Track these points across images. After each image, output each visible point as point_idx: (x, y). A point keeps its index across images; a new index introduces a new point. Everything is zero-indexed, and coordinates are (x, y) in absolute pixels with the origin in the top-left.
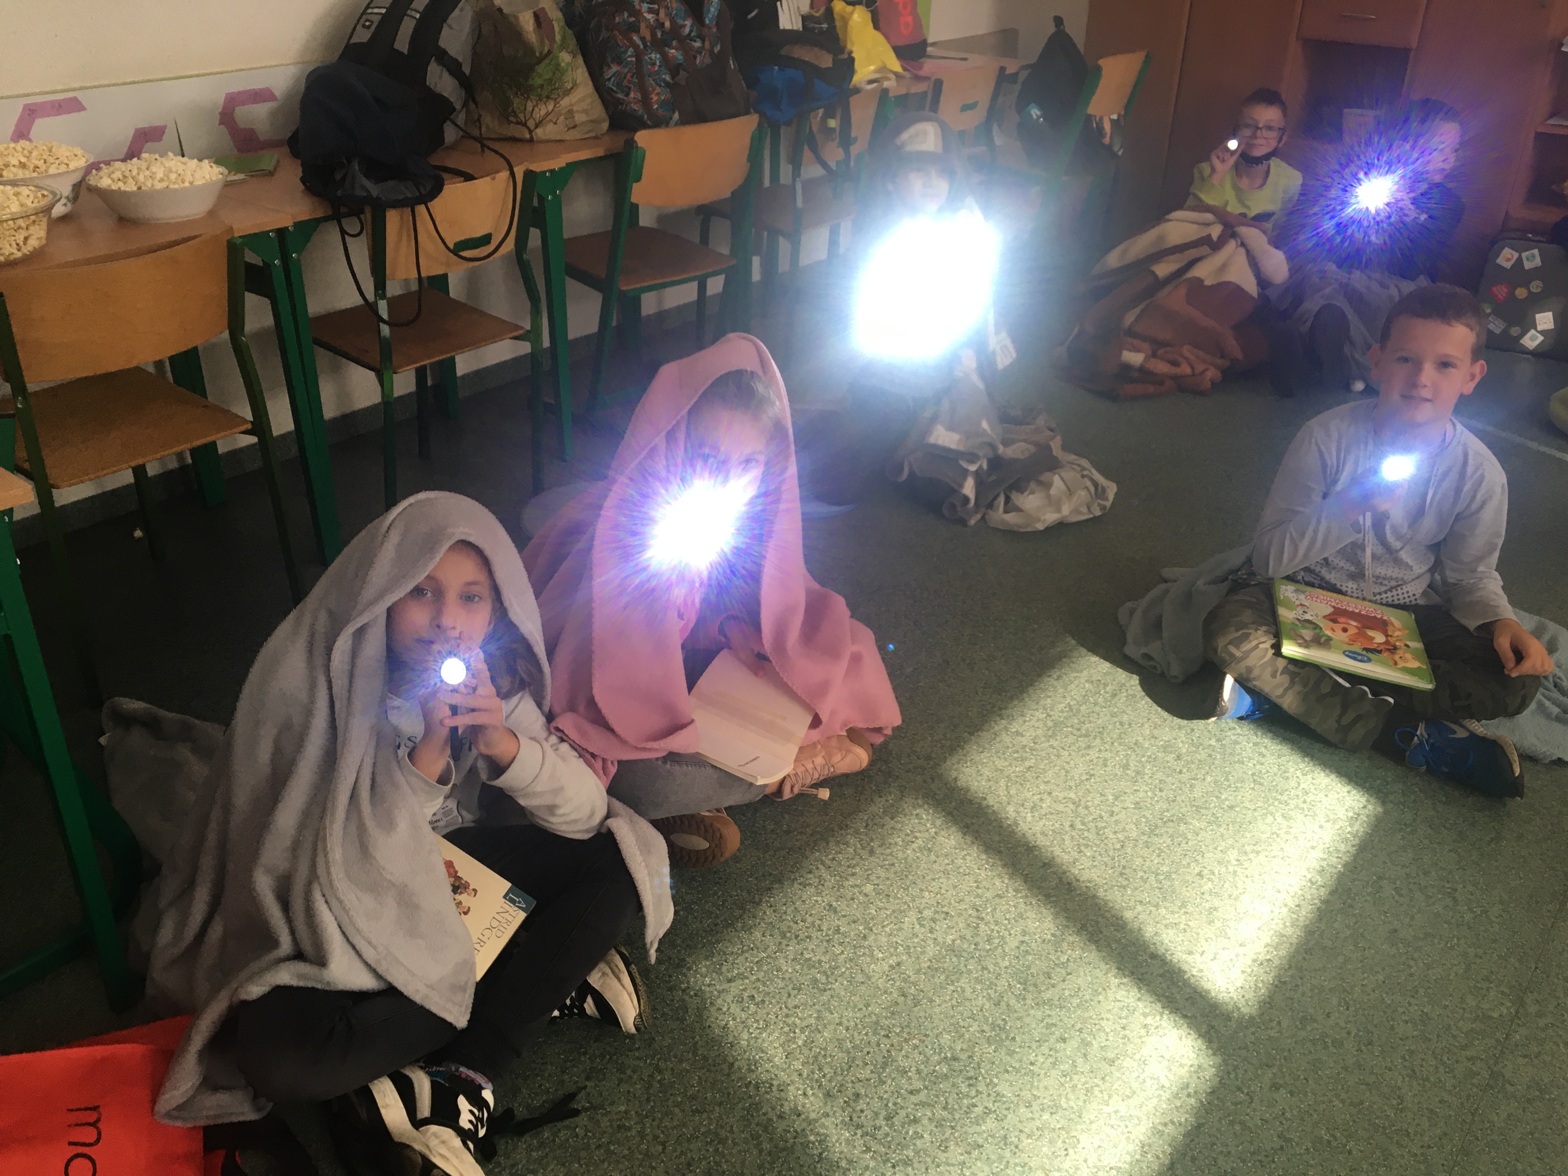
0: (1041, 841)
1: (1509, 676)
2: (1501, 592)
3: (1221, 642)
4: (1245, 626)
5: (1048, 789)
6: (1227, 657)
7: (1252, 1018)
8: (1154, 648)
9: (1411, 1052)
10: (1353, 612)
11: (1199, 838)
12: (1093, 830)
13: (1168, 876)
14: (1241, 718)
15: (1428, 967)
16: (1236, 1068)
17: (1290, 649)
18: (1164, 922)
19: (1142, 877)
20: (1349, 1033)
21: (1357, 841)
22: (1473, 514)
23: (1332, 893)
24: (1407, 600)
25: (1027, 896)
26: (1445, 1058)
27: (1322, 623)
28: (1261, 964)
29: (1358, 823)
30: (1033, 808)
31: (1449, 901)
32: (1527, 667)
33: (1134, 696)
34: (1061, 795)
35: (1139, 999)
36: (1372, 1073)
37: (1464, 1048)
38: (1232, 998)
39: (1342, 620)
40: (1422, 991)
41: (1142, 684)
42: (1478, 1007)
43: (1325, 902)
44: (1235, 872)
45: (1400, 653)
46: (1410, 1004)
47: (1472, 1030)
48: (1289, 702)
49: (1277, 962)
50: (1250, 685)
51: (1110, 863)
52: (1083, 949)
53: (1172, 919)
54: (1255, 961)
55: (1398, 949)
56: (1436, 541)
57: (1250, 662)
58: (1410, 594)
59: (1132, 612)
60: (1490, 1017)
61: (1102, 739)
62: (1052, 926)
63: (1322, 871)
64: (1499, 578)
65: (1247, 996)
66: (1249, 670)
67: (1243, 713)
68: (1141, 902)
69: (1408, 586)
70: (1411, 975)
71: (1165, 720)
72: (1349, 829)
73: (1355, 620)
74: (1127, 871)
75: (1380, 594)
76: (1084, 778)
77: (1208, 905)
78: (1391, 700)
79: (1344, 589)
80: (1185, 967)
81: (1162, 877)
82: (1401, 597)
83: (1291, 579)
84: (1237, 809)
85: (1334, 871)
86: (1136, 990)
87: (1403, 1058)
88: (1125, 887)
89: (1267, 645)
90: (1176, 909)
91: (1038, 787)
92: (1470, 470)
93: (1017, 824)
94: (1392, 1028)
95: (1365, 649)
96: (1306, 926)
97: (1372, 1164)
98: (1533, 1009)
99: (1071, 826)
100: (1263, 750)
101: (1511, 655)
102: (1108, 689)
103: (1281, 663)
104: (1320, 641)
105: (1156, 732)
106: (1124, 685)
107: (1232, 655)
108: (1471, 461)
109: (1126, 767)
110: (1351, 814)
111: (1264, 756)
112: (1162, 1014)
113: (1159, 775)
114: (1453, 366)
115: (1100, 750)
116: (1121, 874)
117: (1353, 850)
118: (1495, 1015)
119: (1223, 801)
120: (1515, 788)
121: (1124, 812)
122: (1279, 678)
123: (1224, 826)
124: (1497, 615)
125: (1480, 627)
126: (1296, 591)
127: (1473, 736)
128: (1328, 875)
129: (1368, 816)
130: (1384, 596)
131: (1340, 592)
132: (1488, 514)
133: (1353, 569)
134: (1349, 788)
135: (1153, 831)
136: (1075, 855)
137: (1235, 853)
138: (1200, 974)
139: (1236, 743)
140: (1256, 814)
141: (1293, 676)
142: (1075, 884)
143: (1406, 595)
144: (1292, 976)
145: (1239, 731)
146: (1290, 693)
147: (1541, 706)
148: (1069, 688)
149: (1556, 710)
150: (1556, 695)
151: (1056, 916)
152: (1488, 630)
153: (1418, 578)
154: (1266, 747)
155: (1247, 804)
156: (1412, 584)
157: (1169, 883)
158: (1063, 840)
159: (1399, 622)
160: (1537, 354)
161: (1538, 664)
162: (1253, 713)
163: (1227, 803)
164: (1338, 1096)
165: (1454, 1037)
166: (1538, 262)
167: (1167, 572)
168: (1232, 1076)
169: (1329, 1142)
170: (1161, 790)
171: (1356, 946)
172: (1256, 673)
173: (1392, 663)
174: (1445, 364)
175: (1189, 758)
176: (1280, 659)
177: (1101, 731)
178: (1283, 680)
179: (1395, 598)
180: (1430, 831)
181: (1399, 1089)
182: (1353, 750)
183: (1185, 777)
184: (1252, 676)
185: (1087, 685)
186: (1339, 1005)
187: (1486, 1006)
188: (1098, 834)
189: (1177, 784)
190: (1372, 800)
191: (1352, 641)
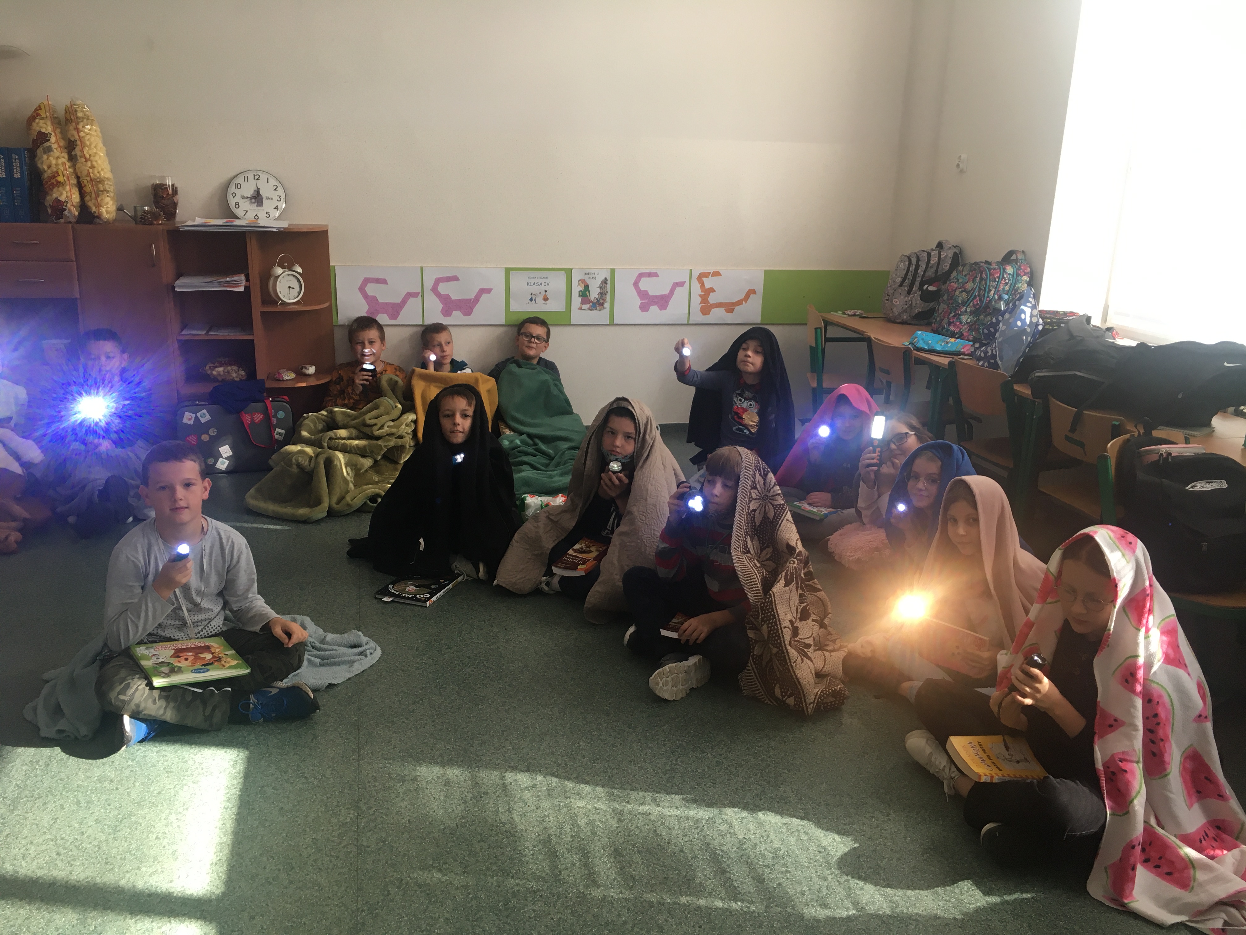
0: (40, 873)
1: (288, 648)
2: (265, 605)
3: (113, 695)
4: (124, 679)
5: (28, 840)
6: (120, 704)
7: (223, 893)
8: (62, 724)
9: (315, 861)
10: (187, 648)
11: (147, 819)
12: (74, 849)
13: (138, 849)
14: (142, 741)
15: (306, 816)
16: (226, 923)
17: (158, 682)
18: (148, 874)
19: (121, 858)
20: (279, 870)
21: (242, 775)
22: (235, 566)
23: (239, 808)
24: (216, 631)
25: (47, 909)
26: (333, 854)
27: (172, 661)
28: (216, 864)
29: (238, 765)
30: (23, 857)
31: (303, 780)
32: (295, 640)
33: (62, 760)
34: (41, 840)
35: (152, 922)
36: (300, 882)
37: (340, 843)
38: (207, 890)
39: (181, 655)
40: (308, 829)
41: (65, 750)
42: (339, 821)
43: (238, 814)
44: (178, 826)
45: (224, 660)
46: (304, 839)
47: (340, 833)
48: (170, 716)
49: (224, 858)
50: (141, 716)
51: (95, 861)
52: (102, 916)
53: (151, 870)
54: (212, 864)
55: (287, 816)
56: (221, 589)
57: (136, 700)
58: (216, 626)
59: (35, 710)
60: (346, 823)
61: (53, 795)
62: (74, 915)
63: (229, 800)
64: (261, 597)
65: (216, 885)
66: (138, 706)
67: (142, 736)
68: (127, 872)
69: (213, 621)
70: (299, 825)
71: (92, 765)
72: (234, 771)
73: (191, 652)
74: (109, 860)
75: (199, 633)
76: (52, 822)
77: (170, 851)
78: (230, 689)
79: (177, 638)
80: (172, 890)
81: (133, 852)
82: (212, 630)
83: (141, 643)
84: (164, 792)
85: (236, 796)
86: (148, 918)
87: (312, 865)
88: (112, 869)
89: (143, 685)
90: (152, 863)
91: (20, 843)
92: (224, 541)
93: (17, 872)
94: (300, 855)
95: (203, 665)
96: (233, 832)
97: (318, 922)
98: (364, 808)
99: (57, 854)
100: (164, 753)
101: (284, 636)
102: (40, 763)
103: (156, 693)
104: (173, 671)
105: (88, 774)
106: (50, 756)
107: (123, 701)
108: (223, 536)
109: (78, 803)
110: (232, 763)
111: (166, 756)
112: (170, 922)
113: (104, 797)
114: (193, 484)
115: (55, 801)
116: (106, 863)
117: (241, 780)
118: (348, 820)
119: (153, 792)
120: (313, 706)
121: (90, 829)
122: (158, 703)
123: (160, 805)
124: (268, 618)
125: (262, 629)
126: (147, 648)
127: (281, 689)
128: (234, 801)
129: (242, 759)
130: (202, 633)
131: (175, 640)
132: (243, 563)
133: (177, 622)
134: (225, 750)
135: (115, 830)
136: (70, 868)
137: (173, 815)
138: (183, 889)
139: (145, 757)
140: (176, 789)
141: (167, 699)
142: (77, 884)
143: (214, 628)
144: (236, 861)
145: (143, 749)
146: (168, 709)
147: (309, 661)
148: (11, 775)
149: (318, 661)
150: (315, 652)
151: (74, 908)
152: (267, 628)
153: (217, 615)
154: (165, 751)
155: (168, 787)
156: (215, 619)
157: (140, 853)
158: (56, 864)
159: (216, 645)
160: (228, 472)
161: (300, 636)
162: (149, 734)
163: (155, 792)
164: (287, 903)
165: (333, 841)
166: (208, 417)
167: (46, 676)
168: (226, 926)
169: (291, 926)
170: (109, 805)
171: (265, 827)
172: (143, 705)
173: (221, 667)
174: (188, 485)
175: (119, 779)
176: (154, 691)
177: (50, 791)
178: (162, 703)
179: (209, 632)
180: (279, 751)
181: (316, 880)
182: (219, 729)
183: (121, 790)
184: (141, 709)
185: (24, 768)
186: (268, 859)
187: (342, 819)
188: (79, 849)
189: (118, 797)
190: (241, 750)
191: (193, 664)
